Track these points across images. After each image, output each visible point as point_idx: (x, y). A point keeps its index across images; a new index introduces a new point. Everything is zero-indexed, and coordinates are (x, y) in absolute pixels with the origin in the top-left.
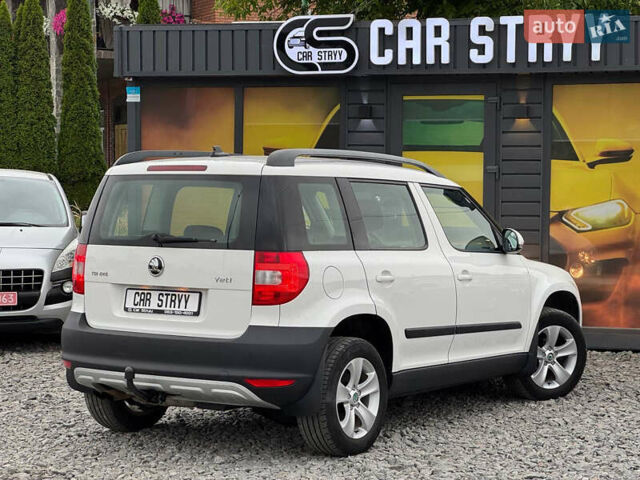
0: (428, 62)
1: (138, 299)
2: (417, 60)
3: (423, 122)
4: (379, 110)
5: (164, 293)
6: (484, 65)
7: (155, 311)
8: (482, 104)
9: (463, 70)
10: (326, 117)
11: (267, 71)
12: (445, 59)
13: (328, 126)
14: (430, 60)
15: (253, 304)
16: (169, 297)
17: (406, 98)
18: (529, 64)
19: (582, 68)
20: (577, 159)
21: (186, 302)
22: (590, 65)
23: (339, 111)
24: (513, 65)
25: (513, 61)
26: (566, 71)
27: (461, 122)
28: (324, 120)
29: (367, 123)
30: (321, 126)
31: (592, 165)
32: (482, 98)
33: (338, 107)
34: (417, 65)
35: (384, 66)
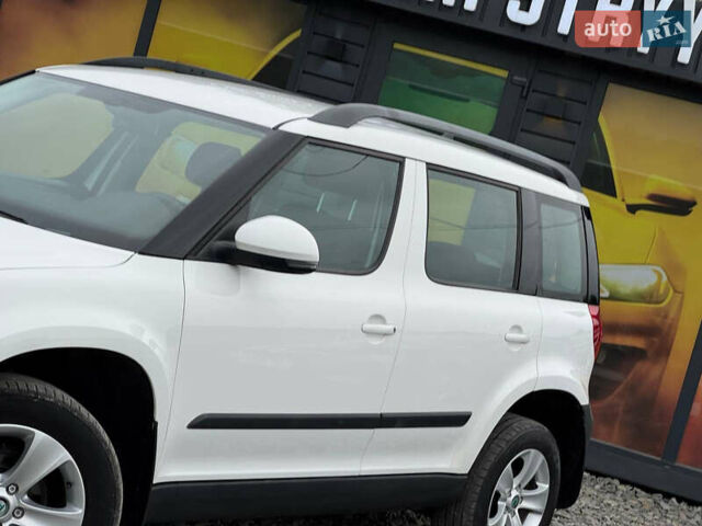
0: (444, 2)
3: (411, 87)
4: (356, 53)
6: (523, 27)
8: (504, 83)
9: (491, 26)
12: (471, 5)
13: (276, 57)
17: (397, 46)
19: (660, 67)
20: (614, 194)
22: (673, 66)
23: (297, 40)
24: (565, 37)
25: (566, 32)
27: (467, 101)
28: (273, 47)
29: (333, 68)
30: (266, 54)
31: (632, 209)
32: (504, 74)
33: (297, 34)
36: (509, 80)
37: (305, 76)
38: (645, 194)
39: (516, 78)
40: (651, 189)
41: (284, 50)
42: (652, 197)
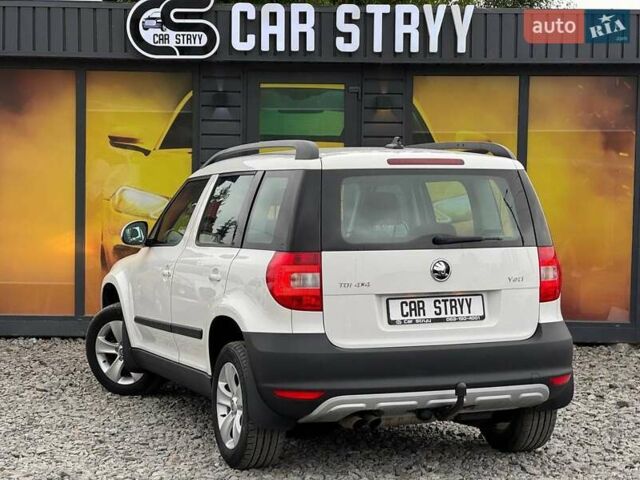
0: (293, 49)
1: (406, 309)
2: (281, 46)
3: (281, 112)
4: (235, 98)
5: (440, 299)
6: (350, 54)
7: (434, 321)
8: (342, 94)
9: (329, 58)
10: (178, 104)
11: (118, 54)
12: (311, 46)
13: (180, 115)
14: (295, 46)
15: (541, 301)
16: (448, 303)
17: (263, 86)
18: (396, 54)
19: (448, 59)
21: (469, 306)
22: (456, 56)
23: (191, 98)
24: (379, 54)
25: (380, 50)
26: (432, 62)
27: (321, 111)
28: (175, 108)
29: (222, 111)
30: (172, 114)
32: (342, 87)
33: (190, 94)
34: (281, 52)
35: (245, 52)
36: (346, 90)
37: (204, 123)
39: (351, 88)
41: (183, 108)
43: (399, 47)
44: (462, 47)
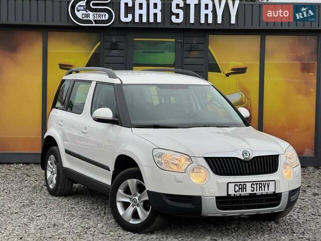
0: (150, 21)
2: (144, 20)
3: (144, 52)
4: (121, 45)
6: (178, 24)
8: (174, 43)
9: (167, 26)
11: (64, 23)
12: (160, 20)
13: (94, 53)
17: (135, 39)
18: (201, 24)
19: (226, 27)
20: (220, 72)
22: (230, 25)
23: (100, 45)
24: (193, 24)
25: (193, 22)
26: (218, 28)
27: (164, 52)
28: (92, 50)
29: (115, 52)
30: (90, 53)
31: (227, 75)
32: (174, 40)
33: (99, 43)
34: (145, 23)
35: (127, 23)
36: (176, 42)
37: (106, 57)
38: (230, 69)
39: (178, 41)
40: (232, 67)
41: (96, 50)
42: (233, 70)
43: (203, 21)
44: (233, 21)
